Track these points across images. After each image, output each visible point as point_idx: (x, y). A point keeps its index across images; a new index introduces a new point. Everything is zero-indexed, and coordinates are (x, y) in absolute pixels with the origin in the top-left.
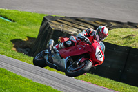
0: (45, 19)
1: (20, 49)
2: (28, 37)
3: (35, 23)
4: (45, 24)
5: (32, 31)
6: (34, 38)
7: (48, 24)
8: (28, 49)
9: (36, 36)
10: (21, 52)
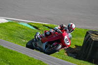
0: (87, 33)
1: (70, 54)
2: (76, 45)
3: (81, 36)
4: (87, 36)
5: (79, 41)
6: (80, 46)
7: (90, 36)
8: (76, 54)
9: (81, 45)
10: (71, 56)
